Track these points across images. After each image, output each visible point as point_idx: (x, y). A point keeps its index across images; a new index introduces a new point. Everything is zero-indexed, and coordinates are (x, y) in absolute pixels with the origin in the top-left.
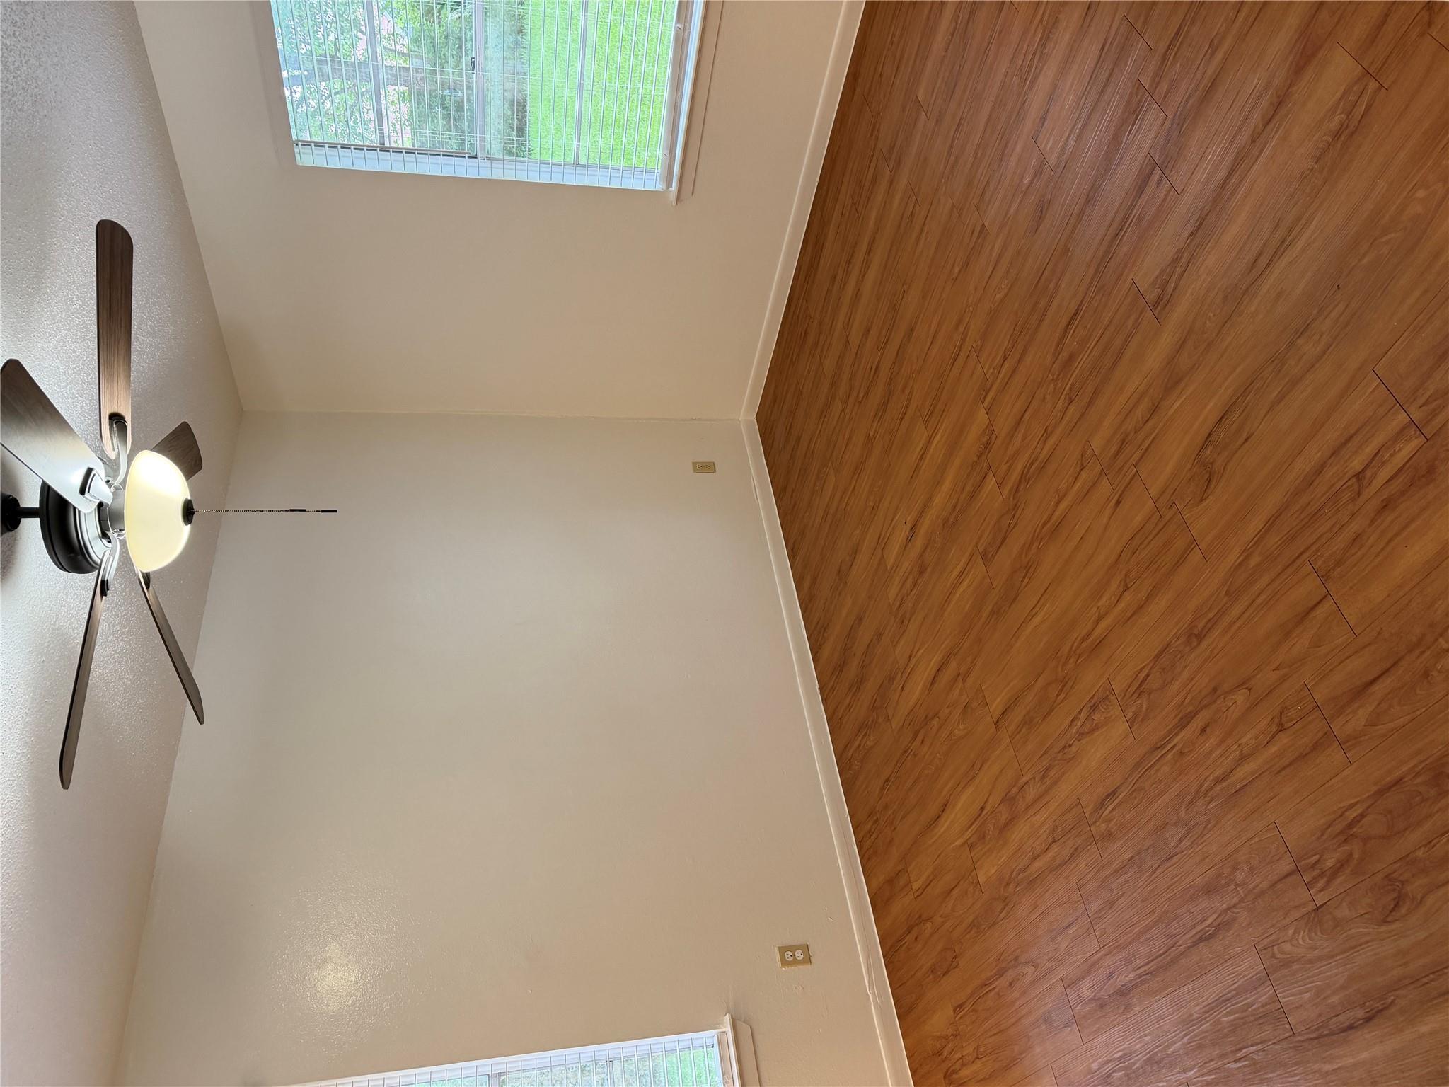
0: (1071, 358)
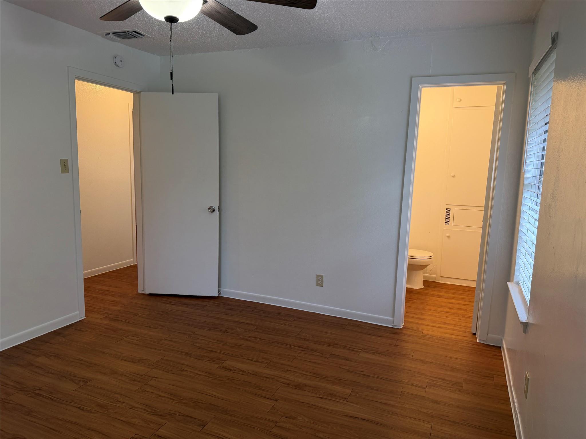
0: (99, 405)
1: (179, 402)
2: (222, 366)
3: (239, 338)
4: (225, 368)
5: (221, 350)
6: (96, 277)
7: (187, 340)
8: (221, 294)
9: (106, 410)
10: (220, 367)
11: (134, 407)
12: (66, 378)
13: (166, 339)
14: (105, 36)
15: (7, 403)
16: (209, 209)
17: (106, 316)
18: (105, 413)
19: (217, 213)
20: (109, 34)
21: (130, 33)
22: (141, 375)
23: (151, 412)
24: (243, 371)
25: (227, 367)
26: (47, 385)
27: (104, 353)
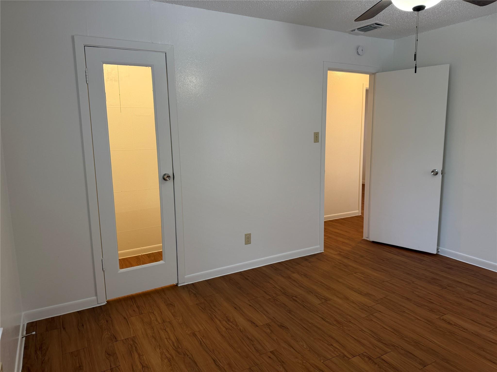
0: (336, 320)
1: (401, 338)
2: (441, 318)
3: (459, 297)
4: (445, 321)
5: (440, 303)
6: (330, 221)
7: (407, 287)
8: (440, 252)
9: (342, 326)
10: (440, 318)
11: (363, 330)
12: (312, 293)
13: (388, 281)
14: (351, 32)
15: (277, 300)
16: (432, 172)
17: (339, 253)
18: (341, 328)
19: (440, 176)
20: (355, 30)
21: (372, 26)
22: (368, 306)
23: (377, 339)
24: (464, 329)
25: (447, 320)
26: (300, 295)
27: (338, 281)
